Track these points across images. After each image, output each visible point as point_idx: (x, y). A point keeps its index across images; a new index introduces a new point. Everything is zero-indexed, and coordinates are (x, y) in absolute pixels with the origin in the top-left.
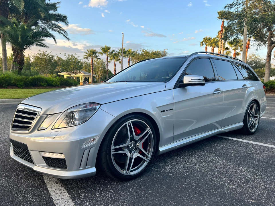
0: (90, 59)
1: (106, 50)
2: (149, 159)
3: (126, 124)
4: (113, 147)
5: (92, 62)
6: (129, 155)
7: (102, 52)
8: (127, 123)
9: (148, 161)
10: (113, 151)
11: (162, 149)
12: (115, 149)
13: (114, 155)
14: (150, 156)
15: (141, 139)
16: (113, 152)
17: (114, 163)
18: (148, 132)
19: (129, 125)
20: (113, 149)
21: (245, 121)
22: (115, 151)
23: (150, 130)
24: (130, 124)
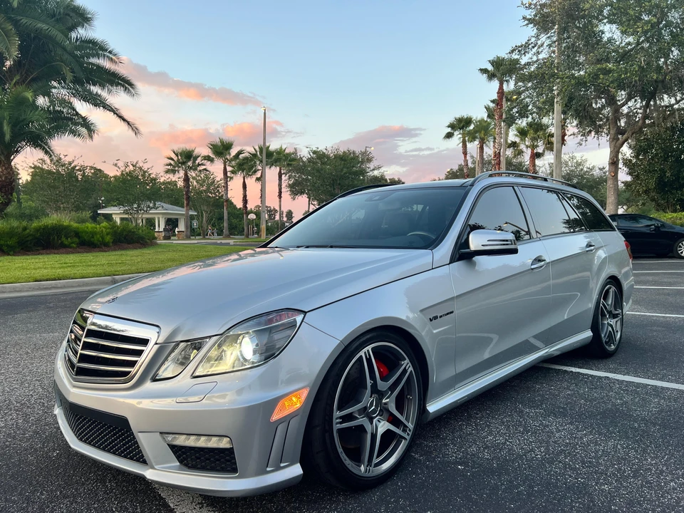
0: (182, 173)
1: (221, 149)
2: (410, 433)
3: (361, 356)
4: (337, 414)
5: (186, 179)
6: (369, 428)
7: (212, 156)
8: (362, 353)
9: (408, 438)
10: (337, 423)
11: (433, 407)
12: (340, 418)
13: (340, 431)
14: (411, 426)
15: (392, 388)
16: (337, 426)
17: (340, 450)
18: (405, 371)
19: (366, 357)
20: (337, 419)
21: (595, 327)
22: (341, 423)
23: (410, 364)
24: (369, 355)
